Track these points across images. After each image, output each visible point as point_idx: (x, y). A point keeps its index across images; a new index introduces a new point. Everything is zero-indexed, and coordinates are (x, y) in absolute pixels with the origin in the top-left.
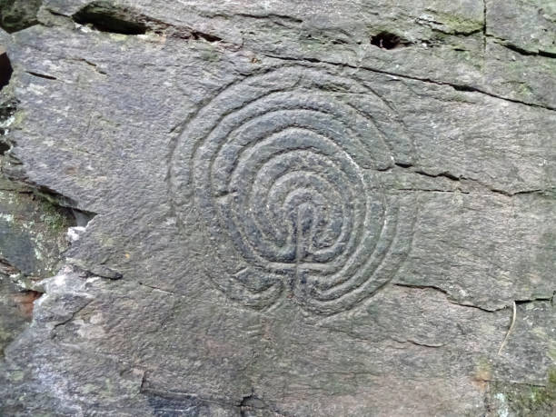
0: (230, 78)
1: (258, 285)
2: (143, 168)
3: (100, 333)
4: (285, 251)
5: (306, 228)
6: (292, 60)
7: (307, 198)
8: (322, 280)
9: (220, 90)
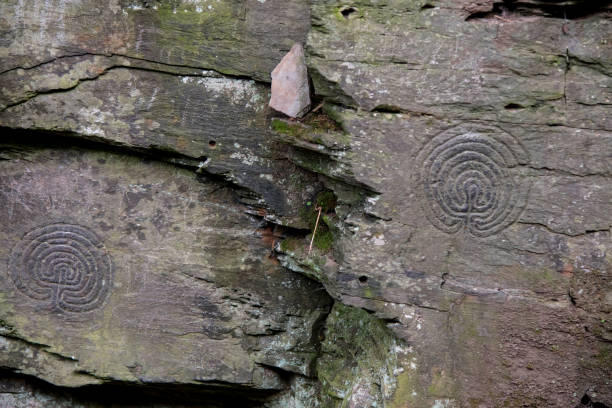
0: (438, 131)
1: (450, 222)
2: (401, 173)
3: (382, 243)
4: (463, 207)
5: (473, 196)
6: (466, 120)
7: (473, 182)
8: (481, 220)
9: (433, 137)
